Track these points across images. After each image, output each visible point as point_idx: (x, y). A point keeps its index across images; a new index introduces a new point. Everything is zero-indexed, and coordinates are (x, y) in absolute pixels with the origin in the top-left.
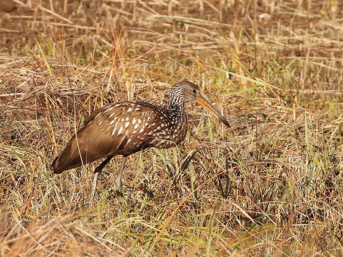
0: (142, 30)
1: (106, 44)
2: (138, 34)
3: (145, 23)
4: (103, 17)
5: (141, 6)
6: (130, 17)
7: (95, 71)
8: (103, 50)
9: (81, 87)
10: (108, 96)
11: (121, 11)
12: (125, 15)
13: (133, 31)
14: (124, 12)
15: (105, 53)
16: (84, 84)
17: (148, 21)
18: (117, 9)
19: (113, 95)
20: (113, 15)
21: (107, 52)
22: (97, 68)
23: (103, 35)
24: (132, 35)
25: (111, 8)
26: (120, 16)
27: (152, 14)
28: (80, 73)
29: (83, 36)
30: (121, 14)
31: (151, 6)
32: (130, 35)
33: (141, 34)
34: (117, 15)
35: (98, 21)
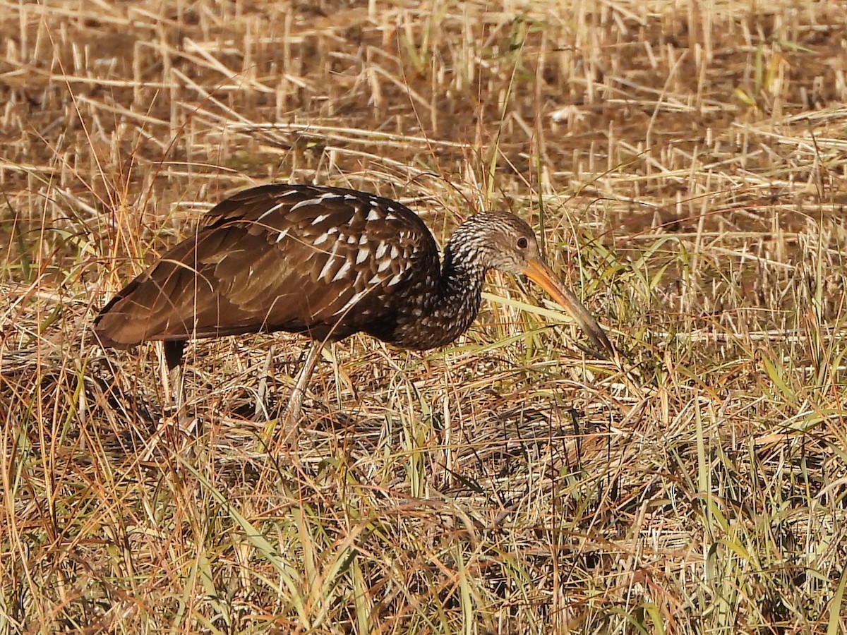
0: (196, 170)
1: (90, 216)
2: (185, 180)
3: (207, 148)
4: (78, 134)
5: (193, 97)
6: (161, 131)
7: (56, 298)
8: (83, 235)
9: (15, 348)
10: (99, 371)
11: (131, 113)
12: (146, 126)
13: (169, 173)
14: (142, 117)
15: (87, 240)
16: (26, 336)
17: (213, 141)
18: (120, 109)
19: (116, 369)
20: (110, 129)
21: (91, 237)
22: (64, 286)
23: (79, 187)
24: (169, 186)
25: (103, 107)
26: (129, 130)
27: (229, 122)
28: (13, 306)
29: (21, 193)
30: (133, 122)
31: (223, 97)
32: (161, 182)
33: (197, 181)
34: (122, 127)
35: (65, 147)
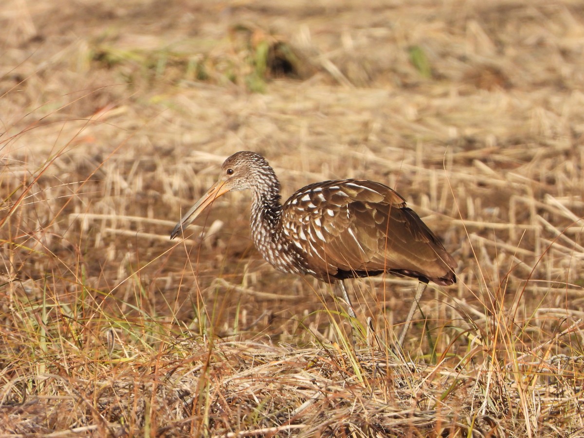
0: (554, 286)
1: (478, 318)
2: (545, 293)
3: (561, 271)
4: (471, 261)
5: (551, 236)
6: (528, 259)
7: (455, 375)
8: (472, 330)
9: (425, 409)
10: (483, 426)
11: (509, 246)
12: (518, 256)
13: (535, 288)
14: (516, 249)
15: (476, 334)
16: (433, 402)
17: (565, 267)
18: (501, 244)
19: (495, 424)
20: (493, 257)
21: (478, 332)
22: (459, 367)
23: (471, 298)
24: (534, 298)
25: (489, 242)
26: (507, 258)
27: (575, 253)
28: (424, 380)
29: (431, 302)
30: (509, 253)
31: (572, 236)
32: (530, 296)
33: (553, 294)
34: (502, 256)
35: (462, 270)
